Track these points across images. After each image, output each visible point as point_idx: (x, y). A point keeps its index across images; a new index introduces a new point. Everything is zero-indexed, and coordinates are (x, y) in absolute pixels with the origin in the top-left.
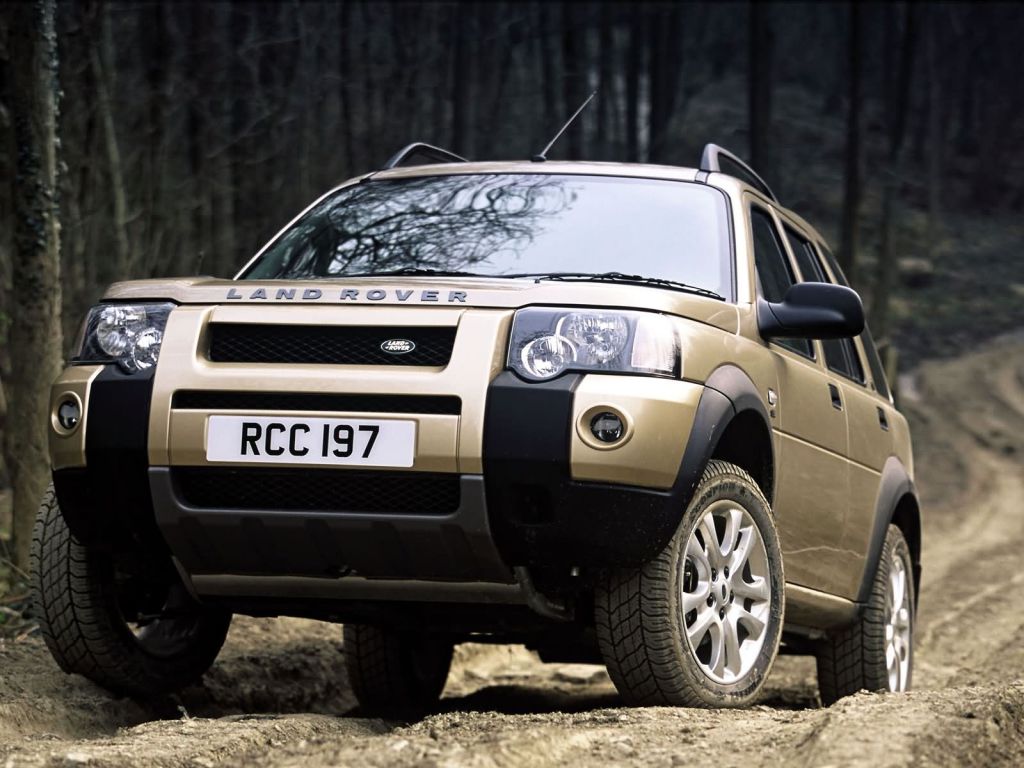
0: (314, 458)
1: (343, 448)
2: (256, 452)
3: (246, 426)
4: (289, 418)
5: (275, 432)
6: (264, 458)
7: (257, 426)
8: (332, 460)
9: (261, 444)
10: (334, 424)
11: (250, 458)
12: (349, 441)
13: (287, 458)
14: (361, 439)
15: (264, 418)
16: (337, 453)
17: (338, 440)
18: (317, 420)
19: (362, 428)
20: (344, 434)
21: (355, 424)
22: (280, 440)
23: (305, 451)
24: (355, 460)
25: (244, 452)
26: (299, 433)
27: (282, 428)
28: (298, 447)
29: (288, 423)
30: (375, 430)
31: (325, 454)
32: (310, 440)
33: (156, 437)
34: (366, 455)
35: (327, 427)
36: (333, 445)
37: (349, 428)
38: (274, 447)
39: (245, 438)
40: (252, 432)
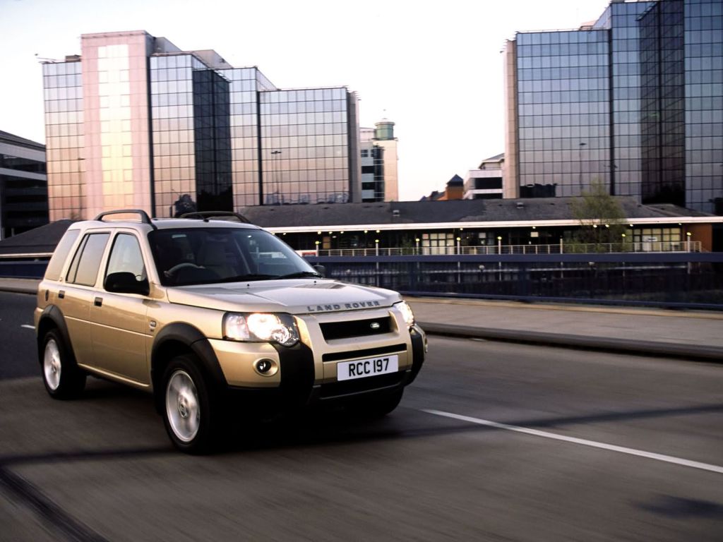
0: (372, 374)
1: (379, 368)
2: (354, 375)
3: (350, 365)
4: (363, 360)
5: (359, 366)
6: (357, 377)
7: (353, 365)
8: (377, 373)
9: (355, 371)
10: (376, 359)
11: (353, 377)
12: (381, 366)
13: (364, 375)
14: (384, 363)
15: (355, 361)
16: (379, 371)
17: (378, 366)
18: (372, 359)
19: (384, 360)
20: (379, 363)
21: (382, 359)
22: (361, 369)
23: (369, 372)
24: (383, 372)
25: (350, 375)
26: (367, 365)
27: (361, 364)
28: (367, 371)
29: (363, 362)
30: (387, 360)
31: (375, 371)
32: (370, 367)
33: (318, 374)
34: (386, 369)
35: (374, 361)
36: (377, 368)
37: (380, 361)
38: (360, 372)
39: (350, 370)
40: (352, 367)
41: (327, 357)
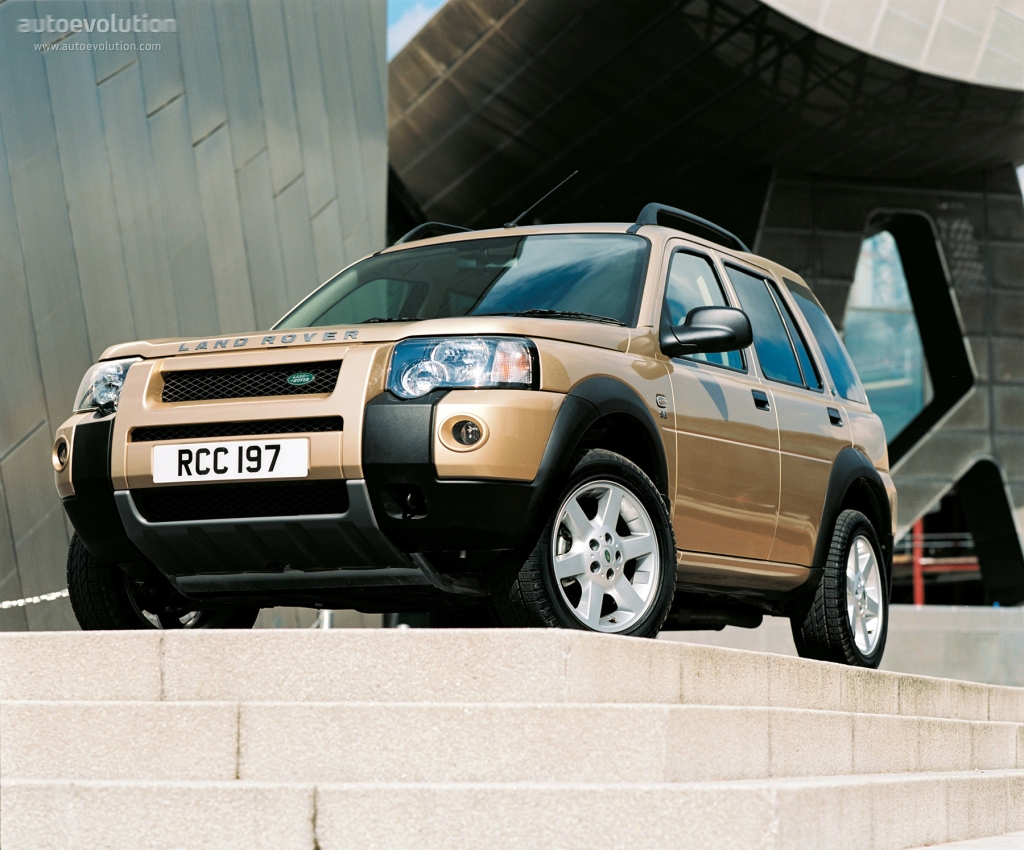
0: (232, 475)
1: (254, 465)
2: (189, 473)
3: (181, 452)
4: (212, 444)
5: (202, 455)
6: (195, 478)
7: (188, 452)
8: (246, 475)
9: (192, 466)
10: (246, 445)
11: (185, 478)
12: (258, 459)
13: (212, 477)
14: (267, 456)
15: (193, 445)
16: (250, 469)
17: (250, 459)
18: (233, 444)
19: (268, 447)
20: (254, 454)
21: (262, 444)
22: (206, 461)
23: (225, 470)
24: (263, 474)
25: (180, 474)
26: (221, 454)
27: (207, 452)
28: (220, 467)
29: (213, 447)
30: (277, 448)
31: (240, 471)
32: (229, 461)
33: (117, 466)
34: (271, 469)
35: (241, 449)
36: (246, 463)
37: (257, 448)
38: (202, 468)
39: (181, 462)
40: (185, 457)
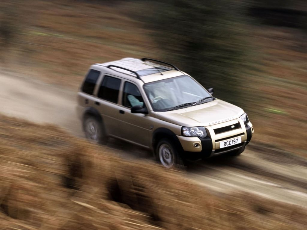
0: (232, 145)
1: (235, 142)
4: (228, 140)
5: (227, 143)
6: (227, 146)
8: (234, 144)
9: (226, 144)
10: (233, 140)
11: (225, 146)
12: (235, 141)
14: (236, 141)
15: (226, 141)
16: (234, 143)
20: (234, 141)
21: (235, 139)
22: (228, 143)
23: (231, 144)
24: (236, 143)
26: (230, 142)
30: (237, 139)
32: (231, 143)
33: (214, 147)
36: (234, 142)
38: (228, 144)
39: (224, 144)
40: (225, 143)
41: (216, 141)
